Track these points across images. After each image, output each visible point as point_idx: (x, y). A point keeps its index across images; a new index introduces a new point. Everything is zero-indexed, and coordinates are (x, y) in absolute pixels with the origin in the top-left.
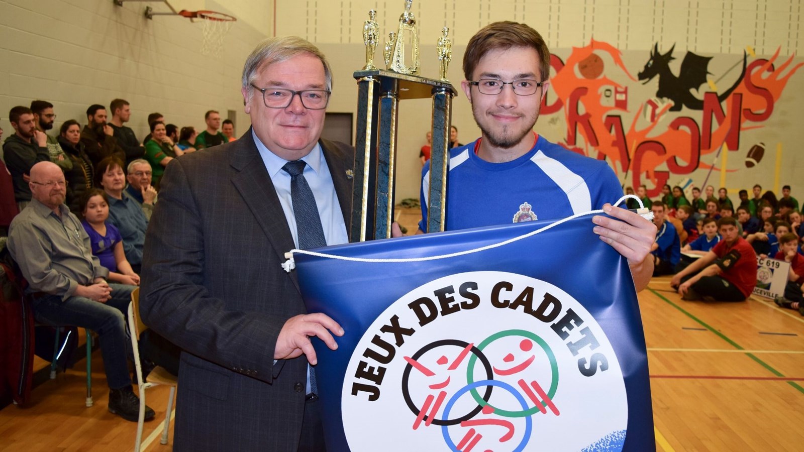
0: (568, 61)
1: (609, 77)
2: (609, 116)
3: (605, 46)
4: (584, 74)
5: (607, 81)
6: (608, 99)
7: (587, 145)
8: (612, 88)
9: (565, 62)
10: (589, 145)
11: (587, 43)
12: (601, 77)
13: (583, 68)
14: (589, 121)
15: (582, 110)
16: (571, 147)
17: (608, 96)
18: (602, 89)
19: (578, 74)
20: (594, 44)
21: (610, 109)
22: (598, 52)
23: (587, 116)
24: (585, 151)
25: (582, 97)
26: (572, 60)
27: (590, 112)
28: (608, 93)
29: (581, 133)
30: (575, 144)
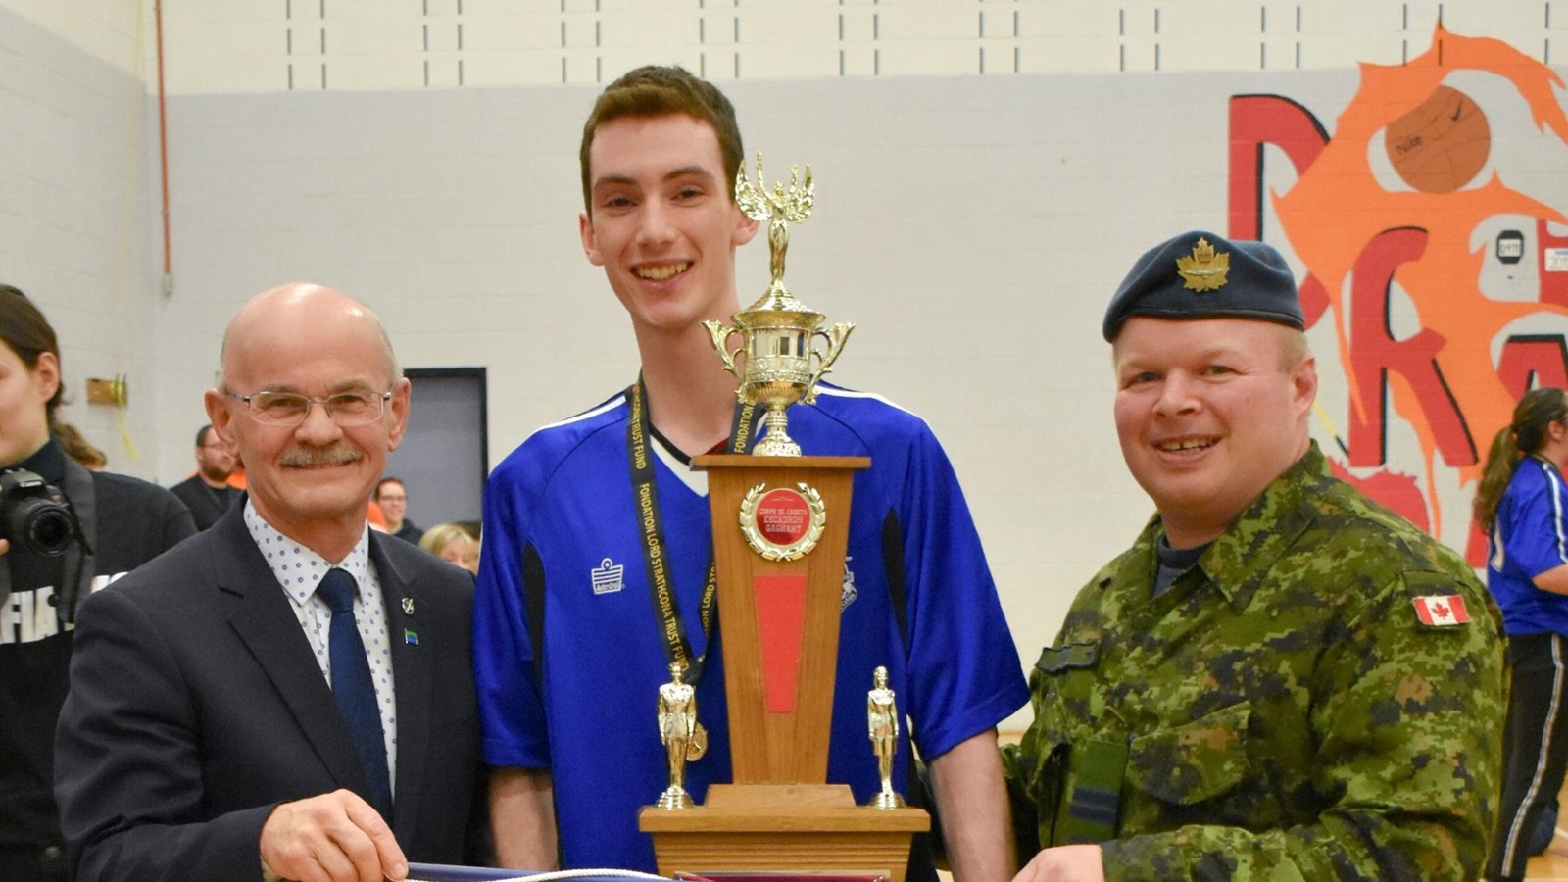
0: (1343, 120)
1: (1510, 182)
2: (1514, 340)
3: (1494, 56)
4: (1407, 176)
5: (1502, 198)
6: (1511, 267)
7: (1430, 463)
8: (1527, 225)
9: (1331, 129)
10: (1438, 458)
11: (1421, 44)
12: (1480, 181)
13: (1403, 149)
14: (1434, 362)
15: (1405, 322)
16: (1364, 473)
17: (1514, 260)
18: (1484, 234)
19: (1388, 177)
20: (1447, 49)
21: (1521, 309)
22: (1460, 80)
23: (1429, 341)
24: (1422, 484)
25: (1405, 269)
26: (1357, 116)
27: (1440, 328)
28: (1510, 247)
29: (1403, 413)
30: (1383, 461)
